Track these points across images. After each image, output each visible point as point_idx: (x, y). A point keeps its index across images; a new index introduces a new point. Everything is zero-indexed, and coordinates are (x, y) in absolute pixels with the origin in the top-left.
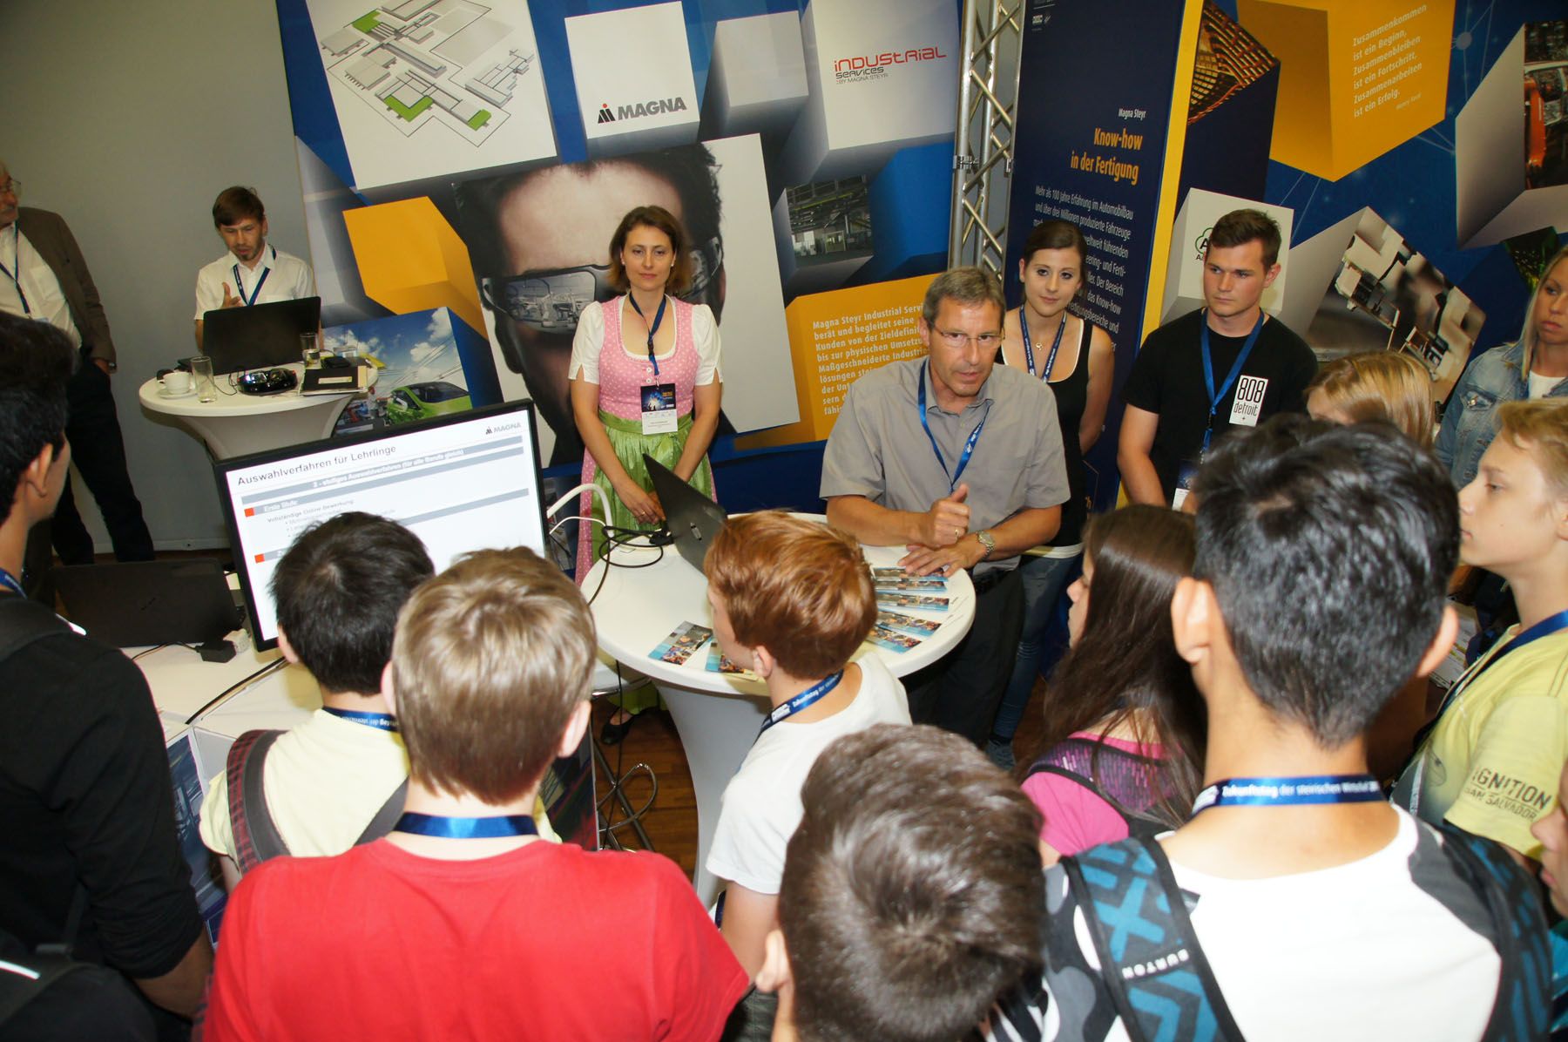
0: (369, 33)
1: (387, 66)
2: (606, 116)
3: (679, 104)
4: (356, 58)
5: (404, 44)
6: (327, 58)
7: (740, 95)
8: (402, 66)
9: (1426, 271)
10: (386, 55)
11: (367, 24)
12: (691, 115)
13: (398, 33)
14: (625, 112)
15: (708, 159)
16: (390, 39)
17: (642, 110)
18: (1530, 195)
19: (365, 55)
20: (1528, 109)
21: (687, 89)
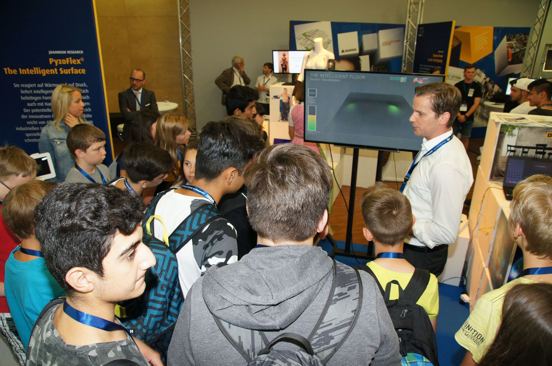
0: (304, 36)
1: (307, 42)
2: (343, 51)
3: (355, 50)
4: (301, 40)
5: (310, 38)
6: (297, 40)
7: (366, 48)
8: (309, 42)
9: (490, 81)
10: (307, 40)
11: (304, 35)
12: (357, 52)
13: (309, 36)
14: (346, 51)
15: (359, 59)
16: (308, 37)
17: (349, 51)
18: (510, 67)
19: (303, 40)
20: (508, 50)
21: (357, 47)
